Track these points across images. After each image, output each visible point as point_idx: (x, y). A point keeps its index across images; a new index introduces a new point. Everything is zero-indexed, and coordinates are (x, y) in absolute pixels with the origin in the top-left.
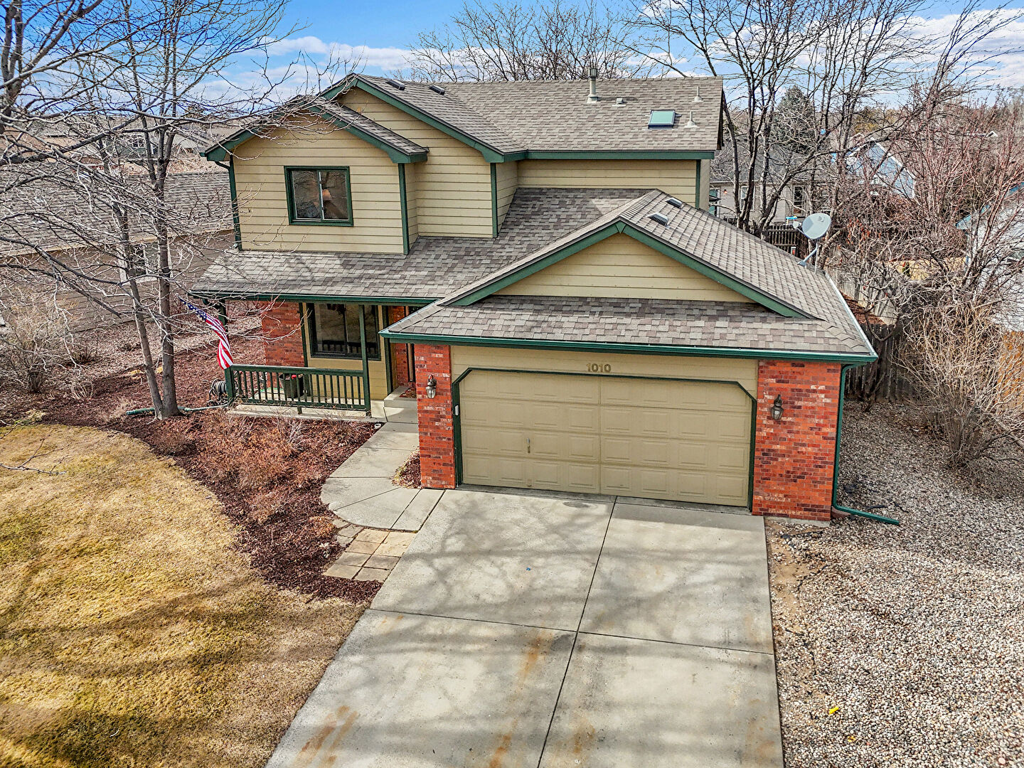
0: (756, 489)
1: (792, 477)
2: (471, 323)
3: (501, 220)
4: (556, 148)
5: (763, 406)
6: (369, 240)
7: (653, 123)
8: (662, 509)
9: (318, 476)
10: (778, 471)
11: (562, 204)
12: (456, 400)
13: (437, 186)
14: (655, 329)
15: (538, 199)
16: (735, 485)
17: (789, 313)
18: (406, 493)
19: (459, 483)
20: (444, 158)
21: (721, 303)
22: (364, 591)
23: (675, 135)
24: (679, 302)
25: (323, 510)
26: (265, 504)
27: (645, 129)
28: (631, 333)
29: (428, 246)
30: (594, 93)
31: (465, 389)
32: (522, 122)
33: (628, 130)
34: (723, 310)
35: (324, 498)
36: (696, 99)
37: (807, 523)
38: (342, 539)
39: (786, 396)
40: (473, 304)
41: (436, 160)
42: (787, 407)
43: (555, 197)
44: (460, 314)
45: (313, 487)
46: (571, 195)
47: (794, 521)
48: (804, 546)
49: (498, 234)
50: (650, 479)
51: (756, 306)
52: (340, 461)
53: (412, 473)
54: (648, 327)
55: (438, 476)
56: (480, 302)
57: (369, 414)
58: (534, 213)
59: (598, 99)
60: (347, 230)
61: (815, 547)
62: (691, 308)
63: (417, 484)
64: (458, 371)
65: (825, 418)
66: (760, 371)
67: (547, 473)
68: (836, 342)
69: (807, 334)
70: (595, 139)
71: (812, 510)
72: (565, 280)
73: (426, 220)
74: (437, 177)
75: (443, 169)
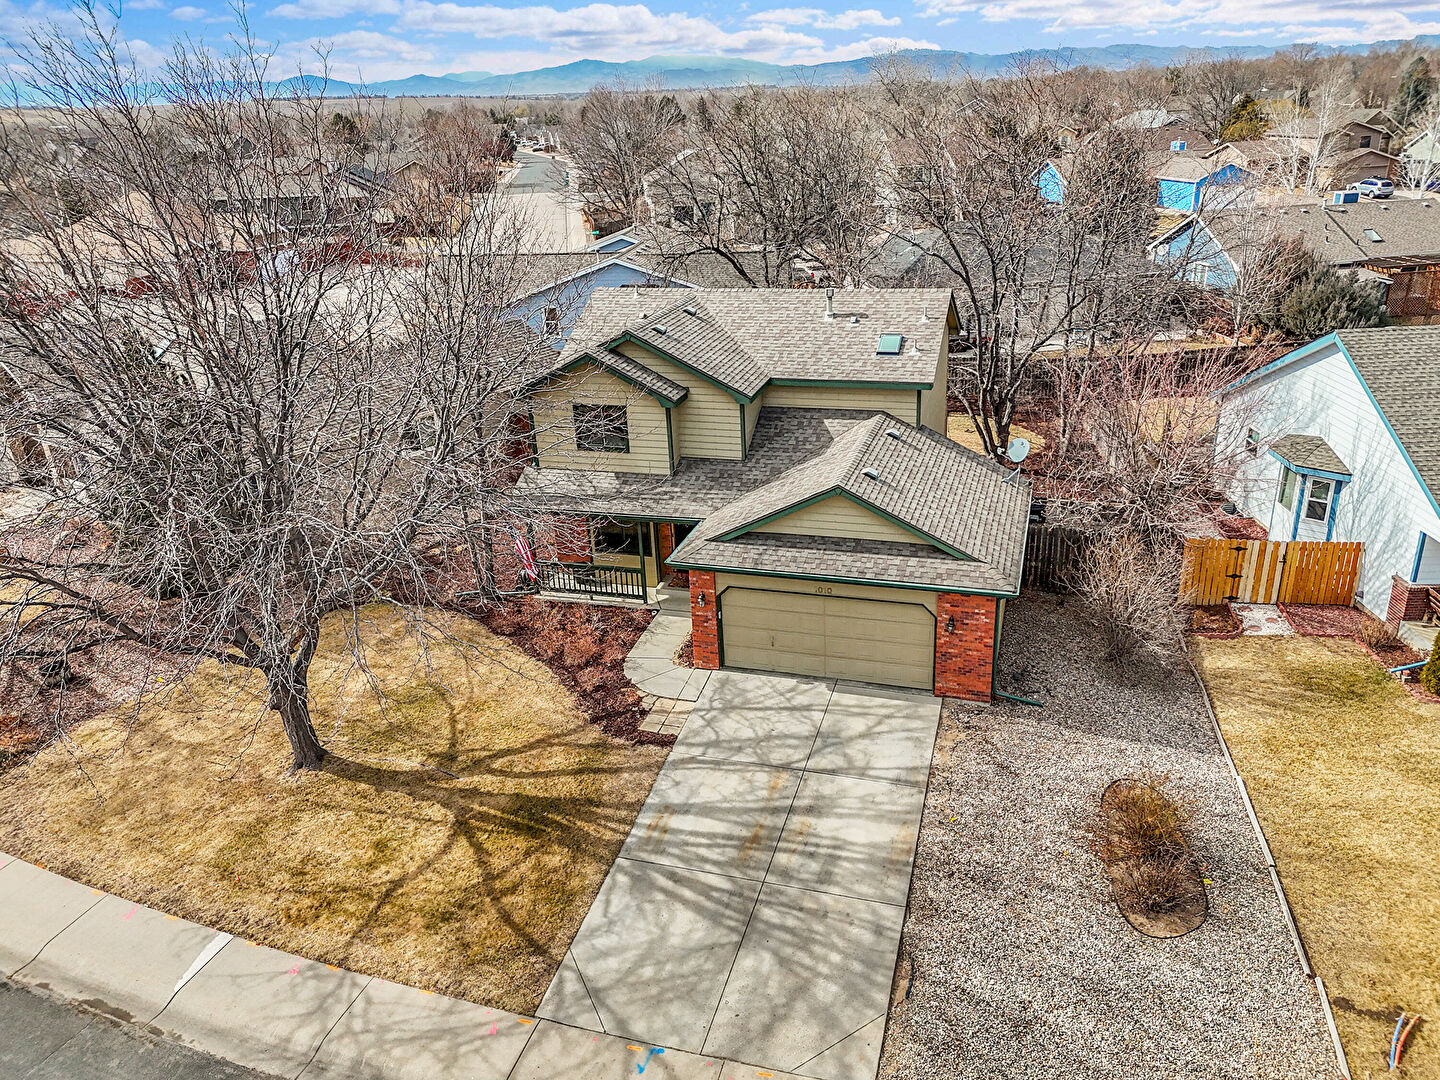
0: (937, 679)
1: (962, 671)
2: (730, 556)
3: (748, 443)
4: (795, 377)
5: (941, 622)
6: (642, 463)
7: (881, 350)
8: (870, 690)
9: (620, 657)
10: (953, 667)
11: (800, 425)
12: (719, 608)
13: (697, 418)
14: (863, 565)
15: (779, 419)
16: (922, 674)
17: (962, 557)
18: (684, 672)
19: (722, 665)
20: (701, 395)
21: (912, 545)
22: (667, 742)
23: (899, 364)
24: (883, 542)
25: (628, 683)
27: (874, 355)
28: (846, 569)
29: (689, 467)
30: (831, 310)
31: (725, 600)
32: (766, 343)
33: (858, 356)
35: (627, 675)
36: (924, 320)
37: (973, 703)
38: (645, 706)
39: (957, 617)
40: (736, 539)
41: (696, 398)
42: (958, 624)
43: (795, 417)
44: (721, 548)
45: (618, 665)
46: (808, 415)
47: (965, 702)
48: (966, 720)
49: (746, 457)
50: (861, 669)
51: (939, 550)
52: (632, 645)
53: (687, 655)
54: (858, 564)
55: (707, 660)
57: (646, 602)
58: (777, 435)
59: (835, 316)
60: (623, 455)
61: (975, 721)
62: (891, 548)
63: (691, 665)
64: (720, 589)
65: (986, 632)
66: (939, 599)
67: (786, 662)
68: (991, 581)
69: (972, 574)
70: (829, 367)
71: (978, 695)
72: (799, 524)
73: (686, 444)
74: (696, 411)
75: (701, 405)
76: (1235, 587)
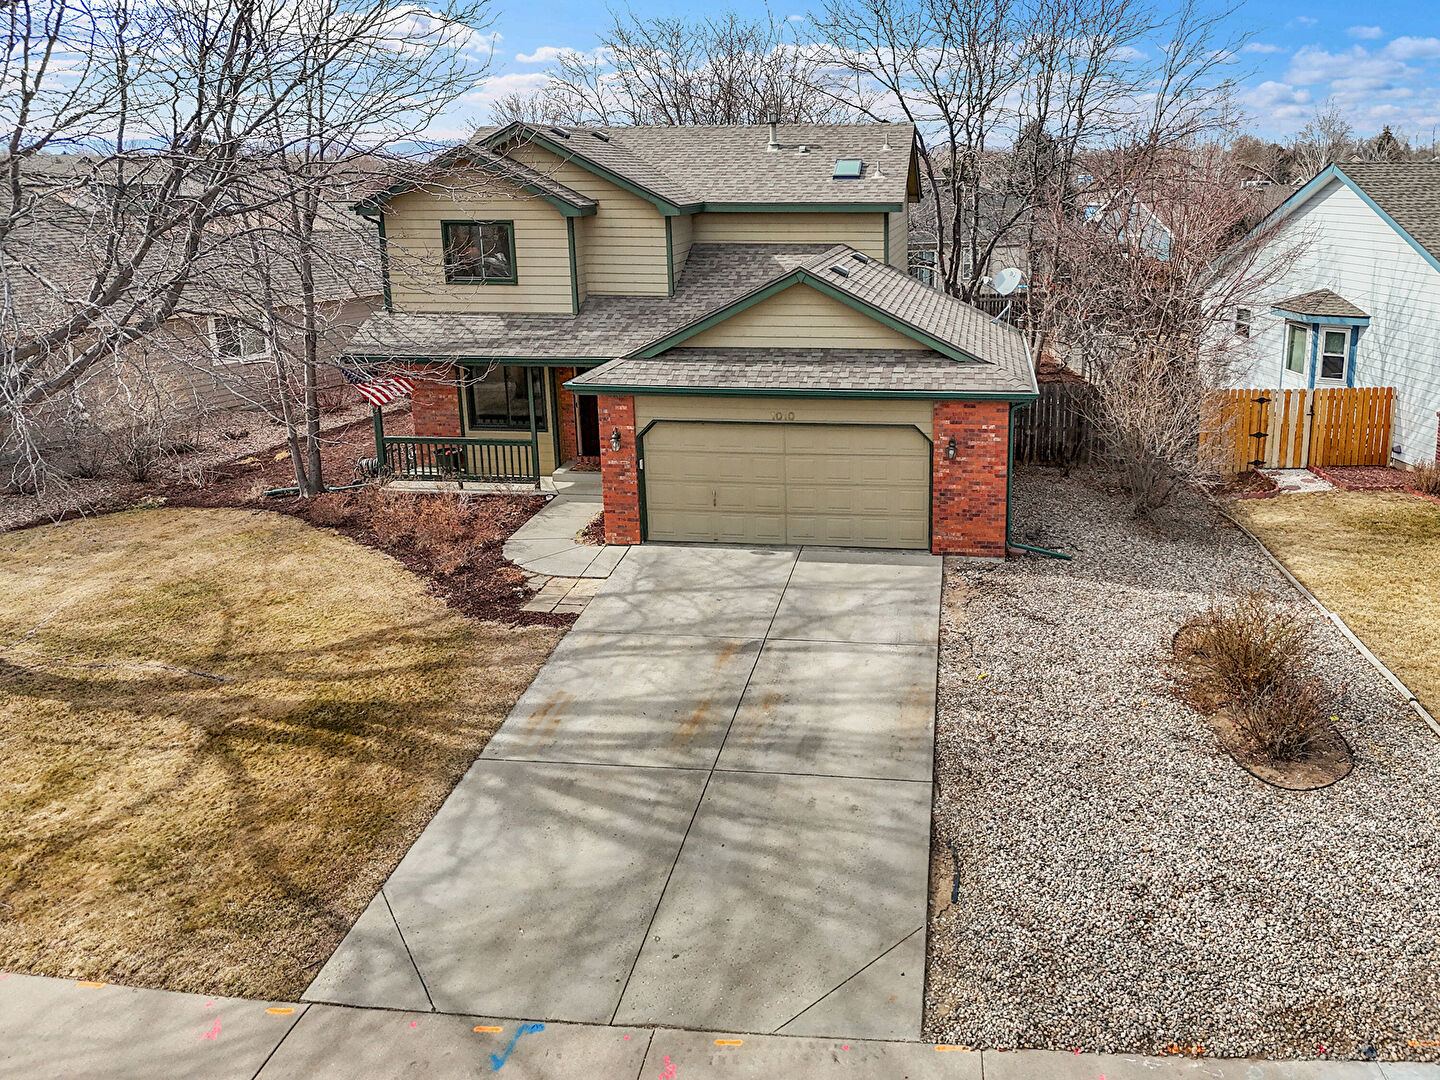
0: (935, 529)
1: (969, 515)
2: (658, 375)
3: (677, 278)
4: (734, 200)
5: (939, 447)
6: (533, 299)
7: (837, 173)
9: (497, 538)
10: (955, 510)
11: (742, 260)
12: (641, 455)
13: (610, 241)
14: (836, 375)
15: (716, 256)
16: (916, 527)
17: (962, 358)
18: (591, 550)
19: (644, 539)
20: (617, 213)
21: (899, 351)
22: (564, 621)
23: (861, 187)
24: (860, 351)
25: (508, 564)
26: (450, 558)
27: (830, 180)
28: (814, 380)
29: (598, 306)
30: (775, 140)
31: (649, 442)
32: (697, 172)
33: (811, 181)
34: (900, 357)
35: (507, 556)
36: (885, 148)
37: (983, 560)
38: (532, 585)
39: (959, 437)
40: (656, 356)
41: (606, 214)
42: (961, 448)
43: (735, 253)
44: (643, 366)
45: (494, 547)
46: (752, 251)
47: (971, 559)
48: (977, 576)
49: (674, 292)
50: (836, 527)
51: (932, 353)
52: (516, 527)
53: (596, 532)
54: (829, 374)
55: (623, 532)
56: (662, 355)
57: (538, 487)
58: (713, 271)
59: (779, 146)
60: (511, 289)
61: (988, 577)
62: (871, 356)
63: (600, 542)
64: (642, 424)
65: (997, 456)
66: (936, 413)
67: (733, 524)
68: (1003, 382)
69: (977, 376)
70: (776, 191)
71: (988, 547)
72: (748, 331)
73: (598, 278)
74: (607, 232)
75: (614, 223)
76: (1261, 450)
